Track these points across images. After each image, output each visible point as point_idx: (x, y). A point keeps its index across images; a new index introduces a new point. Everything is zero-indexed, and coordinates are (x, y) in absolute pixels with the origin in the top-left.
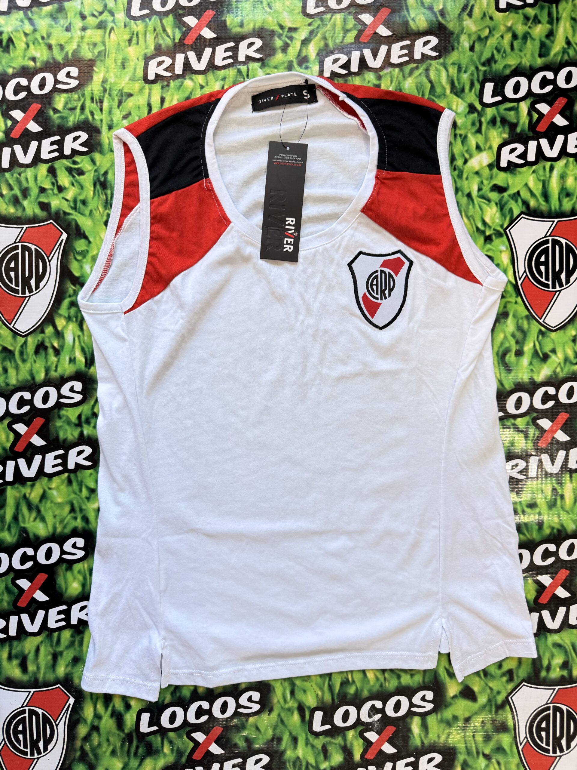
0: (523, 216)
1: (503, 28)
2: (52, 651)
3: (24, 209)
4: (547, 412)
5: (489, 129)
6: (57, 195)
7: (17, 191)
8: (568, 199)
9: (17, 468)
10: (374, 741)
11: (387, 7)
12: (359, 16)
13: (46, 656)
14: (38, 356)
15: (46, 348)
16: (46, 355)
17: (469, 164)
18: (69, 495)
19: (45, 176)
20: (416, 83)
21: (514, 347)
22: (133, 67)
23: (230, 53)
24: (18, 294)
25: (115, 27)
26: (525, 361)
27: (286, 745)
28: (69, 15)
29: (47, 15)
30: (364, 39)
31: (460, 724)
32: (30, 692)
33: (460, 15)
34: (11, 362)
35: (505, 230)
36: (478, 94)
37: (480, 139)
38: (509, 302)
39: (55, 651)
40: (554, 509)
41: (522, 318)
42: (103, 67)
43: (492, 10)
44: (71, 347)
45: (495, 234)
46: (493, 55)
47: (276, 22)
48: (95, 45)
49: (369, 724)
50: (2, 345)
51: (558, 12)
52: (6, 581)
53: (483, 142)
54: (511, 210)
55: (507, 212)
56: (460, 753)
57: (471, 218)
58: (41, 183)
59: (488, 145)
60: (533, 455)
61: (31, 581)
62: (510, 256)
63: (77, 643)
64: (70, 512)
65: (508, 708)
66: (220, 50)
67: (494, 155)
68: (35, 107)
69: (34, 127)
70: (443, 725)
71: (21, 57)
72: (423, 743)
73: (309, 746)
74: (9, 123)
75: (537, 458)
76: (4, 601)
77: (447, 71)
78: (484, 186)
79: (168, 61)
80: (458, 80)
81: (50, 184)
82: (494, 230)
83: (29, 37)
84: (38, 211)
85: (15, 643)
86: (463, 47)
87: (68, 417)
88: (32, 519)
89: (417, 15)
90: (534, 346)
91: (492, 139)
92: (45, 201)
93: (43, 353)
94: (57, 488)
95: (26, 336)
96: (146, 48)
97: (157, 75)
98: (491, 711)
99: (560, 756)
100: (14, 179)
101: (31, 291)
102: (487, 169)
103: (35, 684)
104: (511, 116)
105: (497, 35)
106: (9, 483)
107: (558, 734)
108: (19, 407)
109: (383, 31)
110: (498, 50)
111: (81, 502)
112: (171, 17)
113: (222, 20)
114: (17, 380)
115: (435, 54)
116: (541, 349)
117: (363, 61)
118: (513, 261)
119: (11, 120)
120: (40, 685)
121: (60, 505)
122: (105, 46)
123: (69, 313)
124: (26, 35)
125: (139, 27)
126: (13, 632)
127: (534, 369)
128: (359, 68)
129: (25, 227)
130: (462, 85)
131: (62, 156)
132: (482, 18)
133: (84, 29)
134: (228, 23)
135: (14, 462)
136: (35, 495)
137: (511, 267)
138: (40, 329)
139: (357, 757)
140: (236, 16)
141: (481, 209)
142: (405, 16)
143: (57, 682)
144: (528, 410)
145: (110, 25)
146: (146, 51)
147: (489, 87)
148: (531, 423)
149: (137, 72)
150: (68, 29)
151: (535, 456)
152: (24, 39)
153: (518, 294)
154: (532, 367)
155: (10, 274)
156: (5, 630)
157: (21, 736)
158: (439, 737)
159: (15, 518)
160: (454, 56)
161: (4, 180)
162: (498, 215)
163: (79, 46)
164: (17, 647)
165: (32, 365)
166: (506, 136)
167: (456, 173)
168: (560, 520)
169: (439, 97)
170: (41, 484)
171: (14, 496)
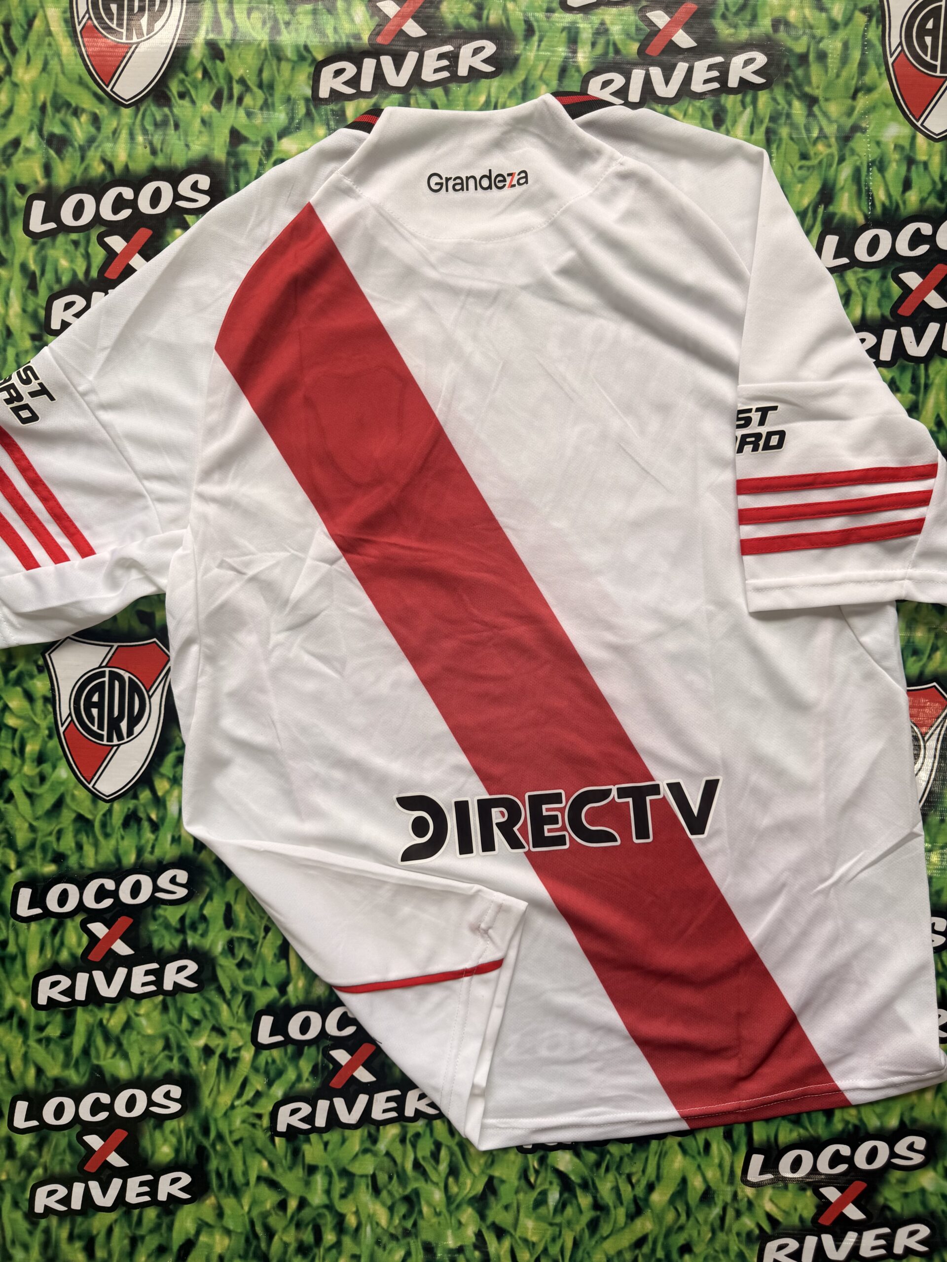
2: (130, 1234)
8: (914, 658)
9: (91, 983)
13: (121, 1239)
14: (127, 830)
15: (139, 820)
16: (139, 830)
18: (163, 1026)
24: (102, 740)
34: (88, 837)
39: (134, 1234)
44: (175, 821)
50: (75, 811)
51: (927, 376)
52: (69, 1136)
63: (164, 1226)
64: (164, 1049)
76: (66, 1162)
84: (135, 623)
85: (79, 1219)
87: (166, 918)
88: (109, 1055)
93: (135, 827)
94: (147, 1015)
95: (112, 801)
106: (80, 1003)
108: (99, 898)
111: (180, 1036)
114: (96, 861)
121: (150, 1039)
123: (175, 772)
129: (116, 645)
135: (87, 975)
136: (115, 1022)
138: (131, 793)
159: (86, 1051)
164: (81, 1224)
165: (117, 842)
170: (125, 1008)
171: (87, 1021)
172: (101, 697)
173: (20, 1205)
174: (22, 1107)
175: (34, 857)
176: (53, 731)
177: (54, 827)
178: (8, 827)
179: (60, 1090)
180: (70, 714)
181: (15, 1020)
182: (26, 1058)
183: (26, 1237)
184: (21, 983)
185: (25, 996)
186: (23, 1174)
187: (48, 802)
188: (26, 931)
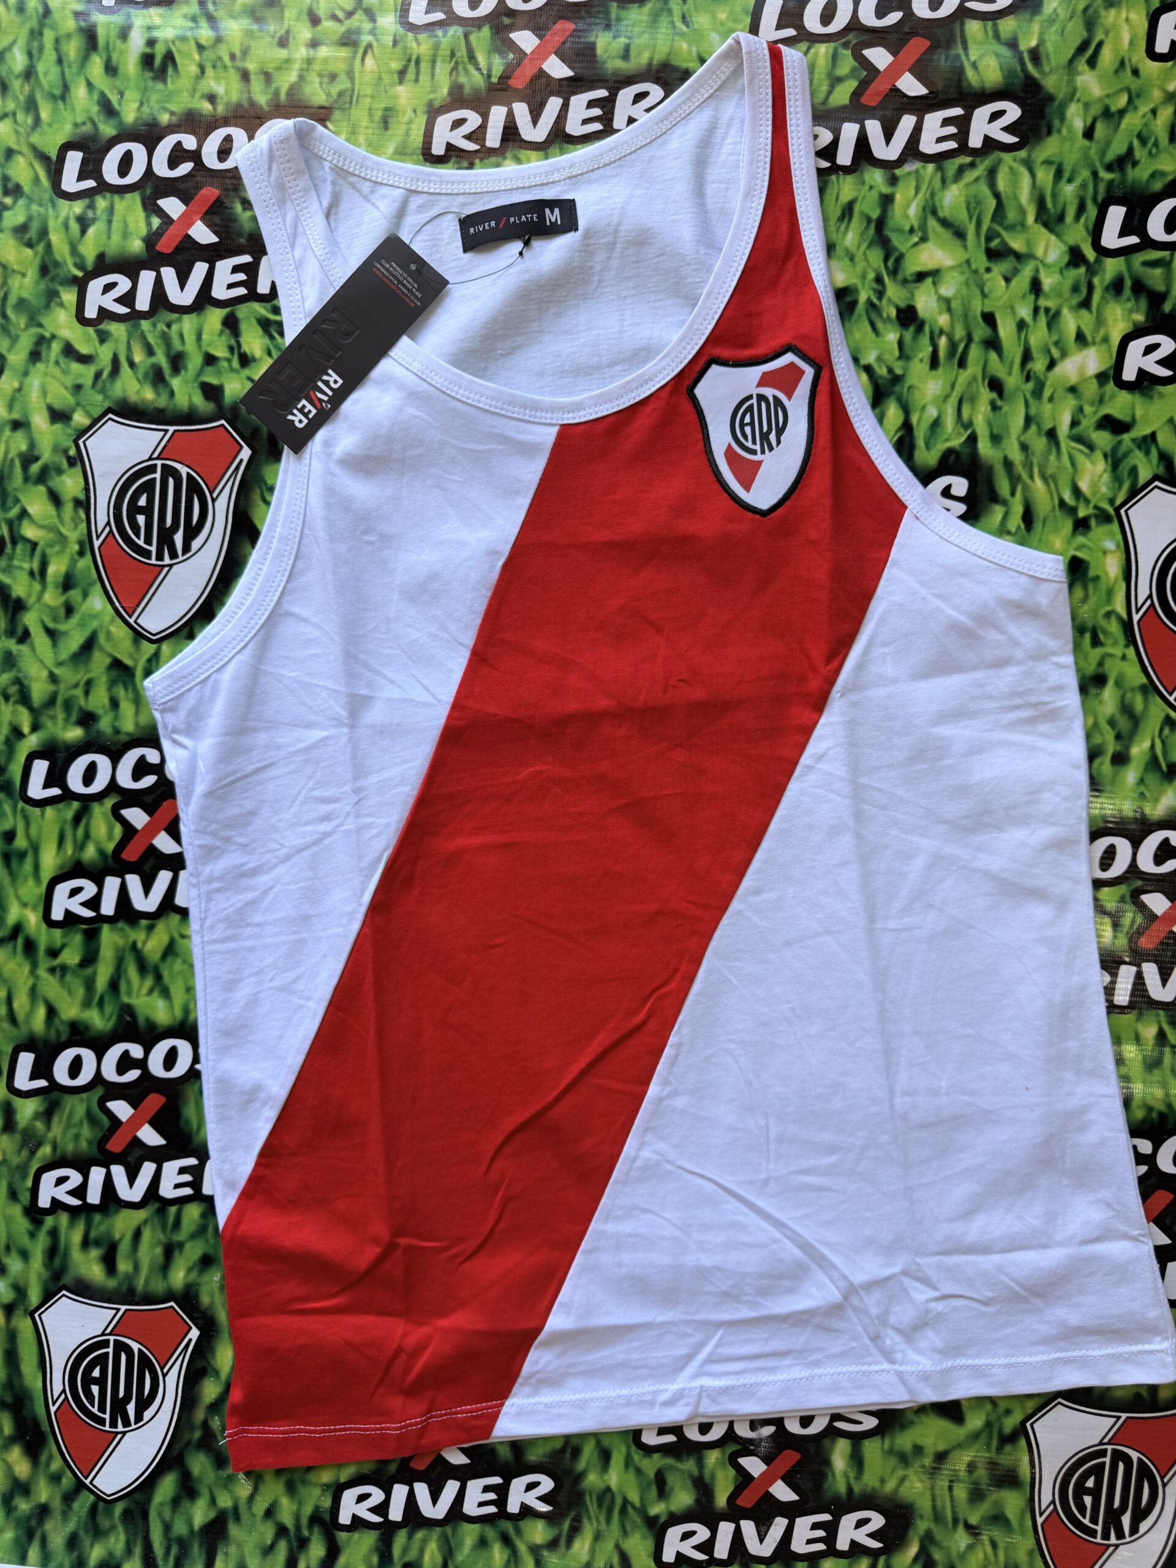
0: (1157, 483)
1: (1157, 94)
2: (164, 1240)
3: (172, 394)
4: (1164, 881)
5: (1107, 302)
6: (237, 371)
7: (161, 359)
9: (123, 891)
10: (756, 1474)
11: (922, 36)
12: (866, 52)
13: (152, 1246)
17: (1058, 370)
19: (218, 332)
20: (967, 195)
21: (1111, 747)
22: (404, 127)
23: (597, 112)
24: (149, 558)
25: (375, 44)
26: (1131, 775)
27: (588, 1463)
28: (287, 14)
29: (244, 12)
30: (870, 99)
31: (928, 1461)
32: (118, 1310)
33: (1071, 61)
34: (126, 690)
35: (1117, 510)
36: (1091, 227)
37: (1086, 320)
38: (1110, 655)
39: (170, 1239)
40: (1156, 1072)
41: (1133, 690)
42: (345, 124)
43: (1139, 56)
45: (1096, 517)
46: (1130, 150)
47: (694, 54)
48: (333, 77)
49: (751, 1441)
50: (111, 655)
52: (88, 1101)
53: (1091, 327)
54: (1134, 471)
55: (1126, 474)
56: (921, 1517)
57: (1050, 481)
58: (209, 345)
59: (1102, 332)
60: (1125, 963)
61: (134, 1104)
62: (1123, 562)
63: (210, 1229)
65: (1023, 1442)
66: (579, 103)
67: (1111, 355)
68: (209, 193)
69: (202, 234)
70: (892, 1462)
71: (188, 91)
72: (850, 1490)
73: (632, 1470)
74: (156, 222)
75: (1134, 969)
76: (82, 1138)
77: (1033, 175)
78: (1085, 416)
79: (473, 120)
80: (1054, 195)
81: (226, 349)
82: (1096, 507)
83: (206, 53)
84: (198, 400)
85: (97, 1217)
86: (1070, 130)
88: (144, 990)
89: (982, 56)
90: (1153, 746)
91: (1110, 322)
92: (214, 381)
95: (160, 641)
96: (434, 90)
97: (450, 147)
98: (989, 1445)
99: (1117, 1546)
100: (157, 334)
101: (173, 555)
102: (1094, 384)
103: (127, 1295)
104: (1155, 278)
105: (1144, 109)
106: (107, 919)
107: (1117, 1504)
108: (137, 775)
109: (911, 86)
110: (1142, 139)
112: (486, 31)
113: (586, 43)
114: (137, 724)
115: (1010, 139)
116: (1165, 753)
117: (862, 143)
118: (1128, 573)
119: (159, 217)
120: (136, 1299)
122: (352, 79)
124: (201, 48)
125: (421, 46)
126: (94, 1196)
127: (1147, 794)
128: (856, 158)
129: (172, 429)
130: (1061, 206)
131: (253, 296)
132: (1116, 72)
133: (314, 44)
134: (599, 50)
135: (118, 881)
136: (153, 945)
137: (1123, 585)
138: (186, 630)
139: (721, 1500)
140: (615, 37)
141: (1073, 464)
142: (958, 57)
143: (169, 1296)
144: (1126, 872)
145: (366, 38)
146: (431, 96)
147: (1116, 214)
148: (1128, 899)
149: (412, 138)
150: (283, 42)
151: (1130, 964)
152: (197, 57)
153: (1131, 640)
154: (1142, 789)
155: (135, 519)
156: (80, 1192)
157: (95, 1389)
158: (883, 1481)
159: (114, 985)
160: (1050, 148)
161: (137, 334)
162: (1106, 478)
163: (301, 77)
164: (99, 1225)
166: (1140, 317)
167: (1030, 386)
168: (1167, 1095)
169: (1010, 228)
170: (168, 926)
171: (115, 943)
172: (151, 500)
173: (20, 1196)
174: (26, 1060)
175: (53, 718)
176: (85, 546)
177: (82, 676)
178: (21, 675)
179: (78, 1037)
180: (108, 523)
181: (20, 941)
182: (33, 992)
183: (26, 1241)
184: (32, 890)
185: (34, 908)
186: (25, 1153)
187: (74, 641)
188: (39, 818)
